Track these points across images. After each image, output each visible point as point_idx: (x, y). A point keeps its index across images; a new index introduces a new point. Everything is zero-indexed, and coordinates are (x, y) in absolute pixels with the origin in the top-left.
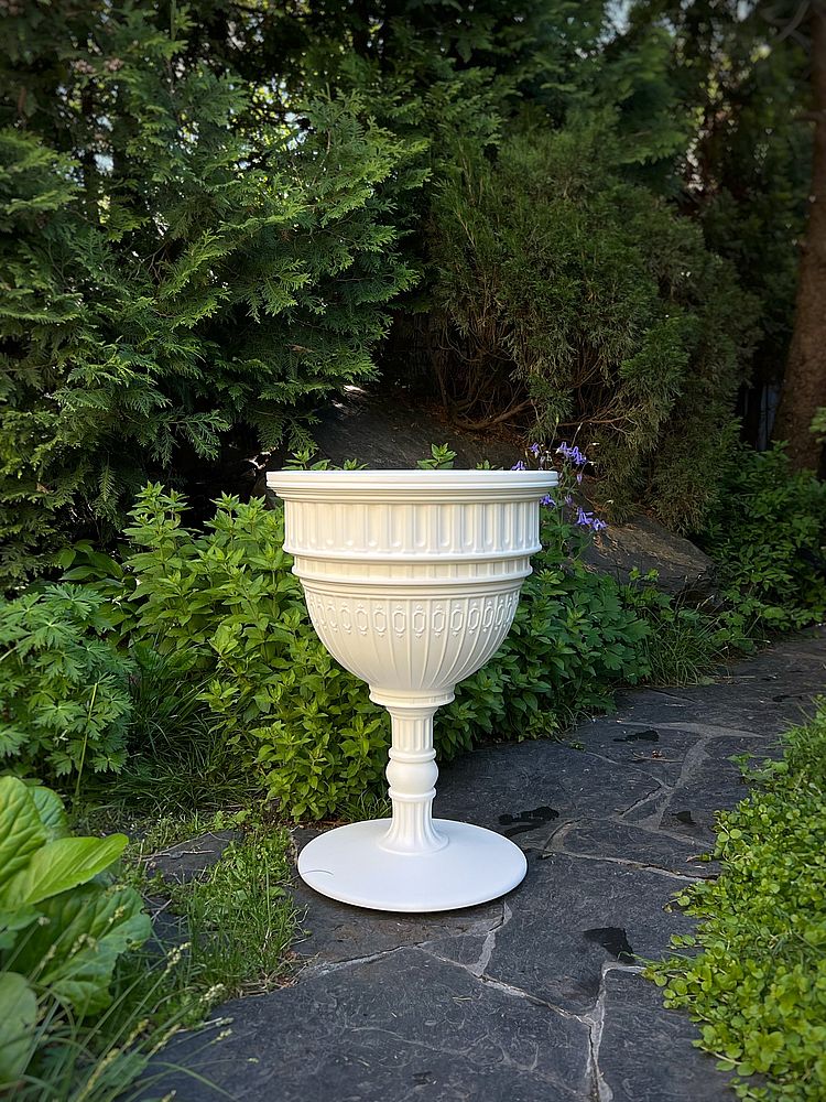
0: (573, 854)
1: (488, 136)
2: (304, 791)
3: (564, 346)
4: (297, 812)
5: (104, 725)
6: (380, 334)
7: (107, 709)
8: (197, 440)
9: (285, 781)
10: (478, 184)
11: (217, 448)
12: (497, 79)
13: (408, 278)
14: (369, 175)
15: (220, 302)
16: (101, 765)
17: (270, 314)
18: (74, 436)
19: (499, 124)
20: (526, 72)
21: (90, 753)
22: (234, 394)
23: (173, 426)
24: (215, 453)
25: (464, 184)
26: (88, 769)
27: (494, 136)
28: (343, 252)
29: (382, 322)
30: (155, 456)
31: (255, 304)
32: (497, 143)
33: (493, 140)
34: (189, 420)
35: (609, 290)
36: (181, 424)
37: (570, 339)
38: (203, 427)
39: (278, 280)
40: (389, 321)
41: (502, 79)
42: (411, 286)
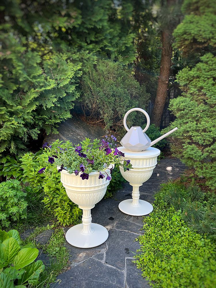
0: (117, 230)
1: (94, 61)
2: (66, 221)
3: (112, 112)
4: (64, 225)
5: (23, 210)
6: (72, 107)
7: (23, 206)
8: (33, 135)
9: (62, 219)
10: (92, 74)
11: (37, 137)
13: (78, 95)
14: (69, 76)
15: (37, 105)
16: (23, 217)
17: (48, 108)
18: (5, 138)
19: (97, 59)
20: (102, 45)
21: (20, 215)
22: (40, 124)
23: (27, 132)
24: (37, 138)
25: (89, 74)
26: (20, 218)
27: (96, 62)
28: (64, 92)
29: (72, 105)
30: (23, 139)
31: (44, 105)
32: (96, 64)
33: (95, 63)
34: (31, 131)
35: (121, 99)
36: (29, 132)
37: (113, 110)
38: (34, 132)
39: (49, 99)
40: (74, 105)
41: (97, 46)
42: (78, 97)
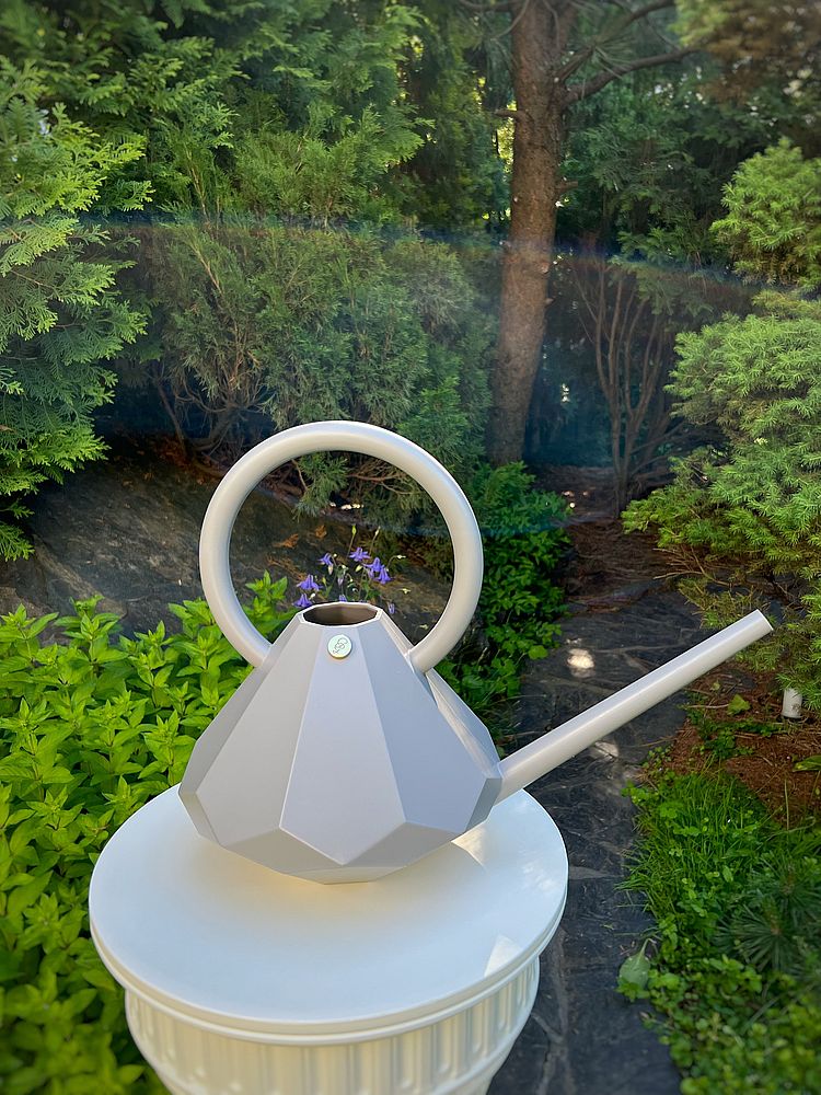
1: (216, 133)
6: (101, 397)
10: (213, 203)
12: (216, 54)
13: (132, 324)
14: (68, 197)
27: (225, 135)
29: (102, 380)
32: (230, 145)
33: (223, 140)
35: (383, 344)
40: (111, 380)
41: (222, 54)
42: (138, 336)
